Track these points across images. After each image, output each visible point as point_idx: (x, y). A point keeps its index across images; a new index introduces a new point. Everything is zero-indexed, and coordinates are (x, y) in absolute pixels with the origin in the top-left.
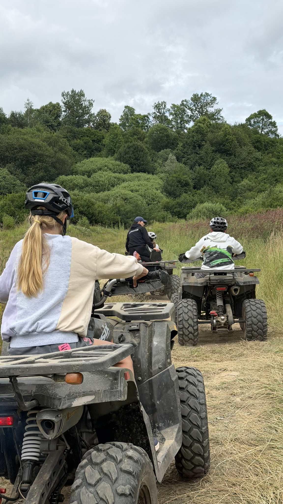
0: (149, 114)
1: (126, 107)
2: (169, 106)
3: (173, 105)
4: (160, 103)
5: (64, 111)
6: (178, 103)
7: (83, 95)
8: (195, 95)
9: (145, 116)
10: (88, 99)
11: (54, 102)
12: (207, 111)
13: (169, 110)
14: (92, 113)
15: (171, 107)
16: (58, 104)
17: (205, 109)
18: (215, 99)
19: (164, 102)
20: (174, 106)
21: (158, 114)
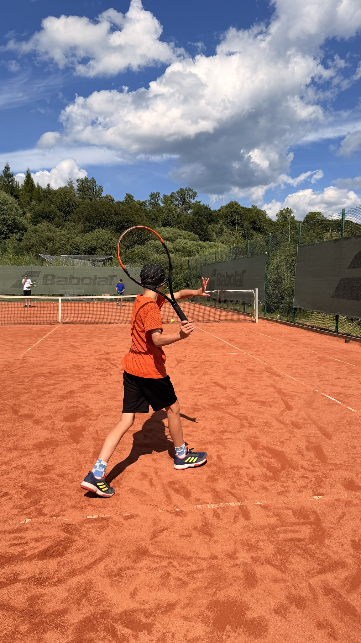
0: (146, 201)
1: (127, 194)
2: (161, 196)
3: (165, 195)
4: (155, 193)
6: (169, 194)
7: (95, 182)
8: (181, 190)
9: (143, 202)
10: (98, 185)
12: (190, 202)
13: (161, 199)
14: (102, 196)
15: (163, 197)
17: (188, 200)
18: (196, 194)
19: (158, 193)
20: (165, 197)
21: (153, 201)
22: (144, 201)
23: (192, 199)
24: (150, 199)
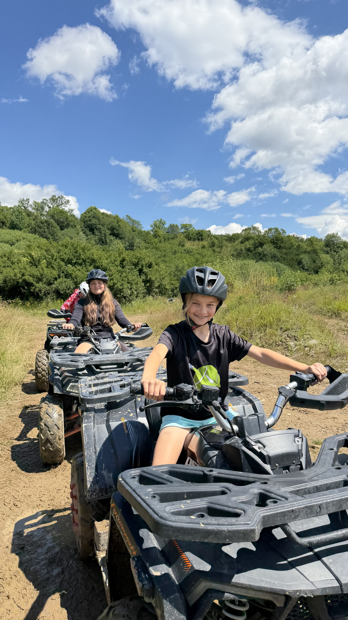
22: (12, 206)
23: (64, 206)
24: (18, 204)
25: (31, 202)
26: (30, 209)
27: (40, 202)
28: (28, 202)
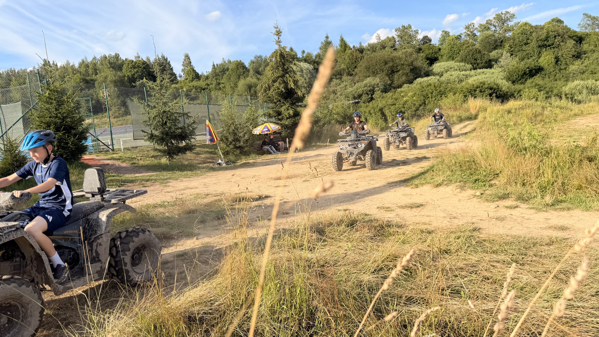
0: (461, 34)
1: (443, 31)
3: (481, 24)
4: (470, 24)
5: (398, 41)
6: (484, 22)
7: (411, 28)
8: (497, 15)
10: (414, 30)
11: (390, 36)
12: (508, 25)
13: (477, 28)
14: (418, 38)
16: (393, 37)
18: (513, 15)
19: (473, 23)
20: (481, 25)
21: (468, 32)
22: (459, 34)
23: (510, 21)
24: (465, 31)
25: (476, 26)
26: (475, 32)
27: (485, 23)
28: (473, 26)
